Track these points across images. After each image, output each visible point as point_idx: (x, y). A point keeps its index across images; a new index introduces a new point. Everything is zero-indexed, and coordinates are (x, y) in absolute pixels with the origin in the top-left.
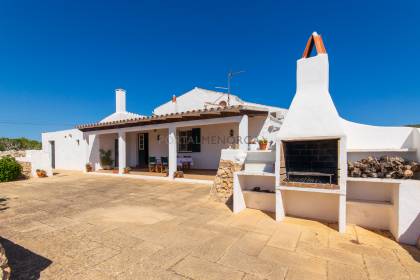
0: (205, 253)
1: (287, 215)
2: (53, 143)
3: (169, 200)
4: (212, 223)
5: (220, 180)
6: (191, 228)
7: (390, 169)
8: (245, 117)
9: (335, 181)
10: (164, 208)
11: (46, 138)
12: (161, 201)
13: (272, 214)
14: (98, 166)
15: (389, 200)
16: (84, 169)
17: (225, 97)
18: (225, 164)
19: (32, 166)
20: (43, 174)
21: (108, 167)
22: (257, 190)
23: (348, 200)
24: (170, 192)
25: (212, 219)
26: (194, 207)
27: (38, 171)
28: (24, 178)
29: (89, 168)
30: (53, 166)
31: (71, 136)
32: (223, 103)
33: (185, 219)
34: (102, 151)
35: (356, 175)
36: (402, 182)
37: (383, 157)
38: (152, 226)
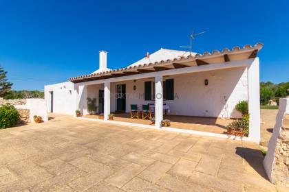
2: (52, 93)
11: (47, 89)
14: (86, 112)
16: (75, 114)
19: (31, 112)
20: (39, 120)
21: (93, 112)
27: (35, 117)
28: (23, 123)
29: (79, 114)
30: (52, 111)
31: (65, 87)
34: (89, 99)
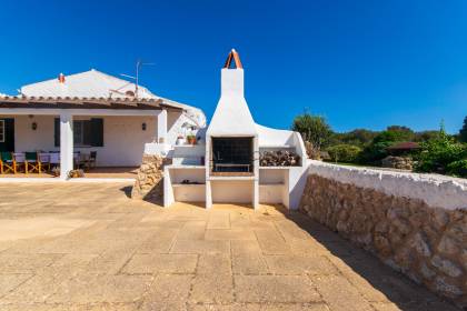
0: (152, 248)
1: (214, 203)
3: (76, 204)
4: (144, 220)
5: (143, 176)
6: (124, 229)
7: (283, 159)
8: (165, 112)
9: (251, 170)
10: (73, 214)
12: (65, 207)
13: (202, 204)
15: (282, 182)
17: (132, 87)
18: (149, 158)
22: (186, 182)
23: (260, 183)
24: (69, 195)
25: (143, 216)
26: (115, 208)
32: (130, 93)
33: (110, 221)
35: (264, 165)
36: (290, 168)
37: (279, 151)
38: (68, 236)
